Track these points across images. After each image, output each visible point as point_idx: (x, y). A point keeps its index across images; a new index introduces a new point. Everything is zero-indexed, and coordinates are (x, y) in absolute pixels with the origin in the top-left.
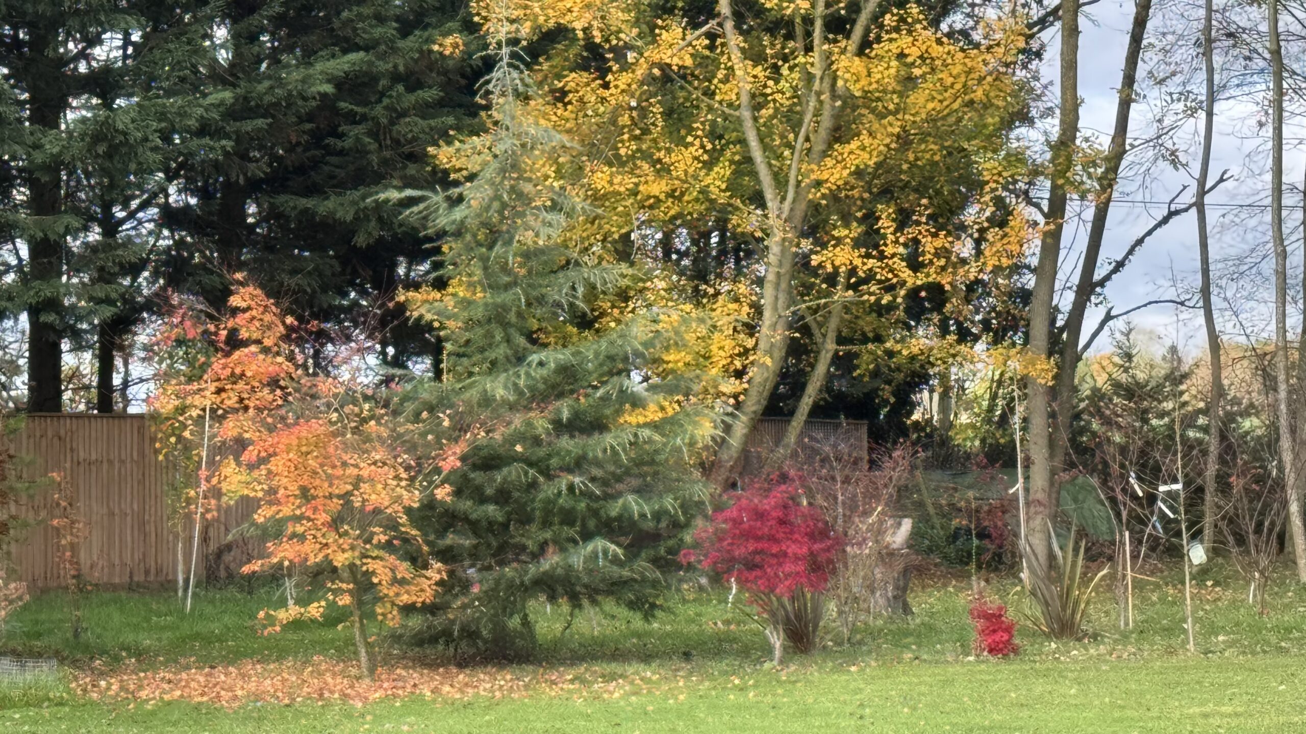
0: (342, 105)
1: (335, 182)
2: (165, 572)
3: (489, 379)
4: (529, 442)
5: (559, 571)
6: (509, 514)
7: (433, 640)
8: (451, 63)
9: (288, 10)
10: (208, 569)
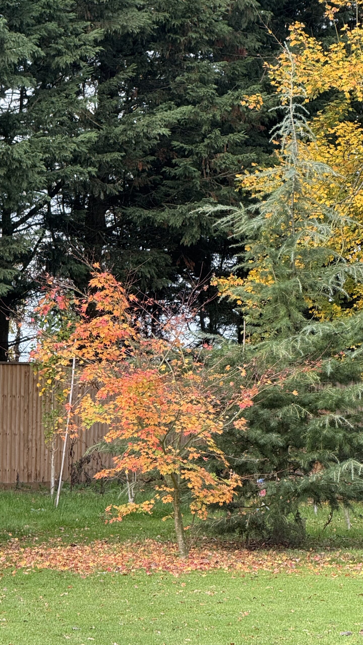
0: (175, 143)
1: (169, 198)
2: (42, 476)
3: (275, 343)
4: (303, 389)
5: (323, 482)
6: (287, 440)
7: (231, 530)
8: (254, 114)
9: (138, 74)
10: (72, 475)
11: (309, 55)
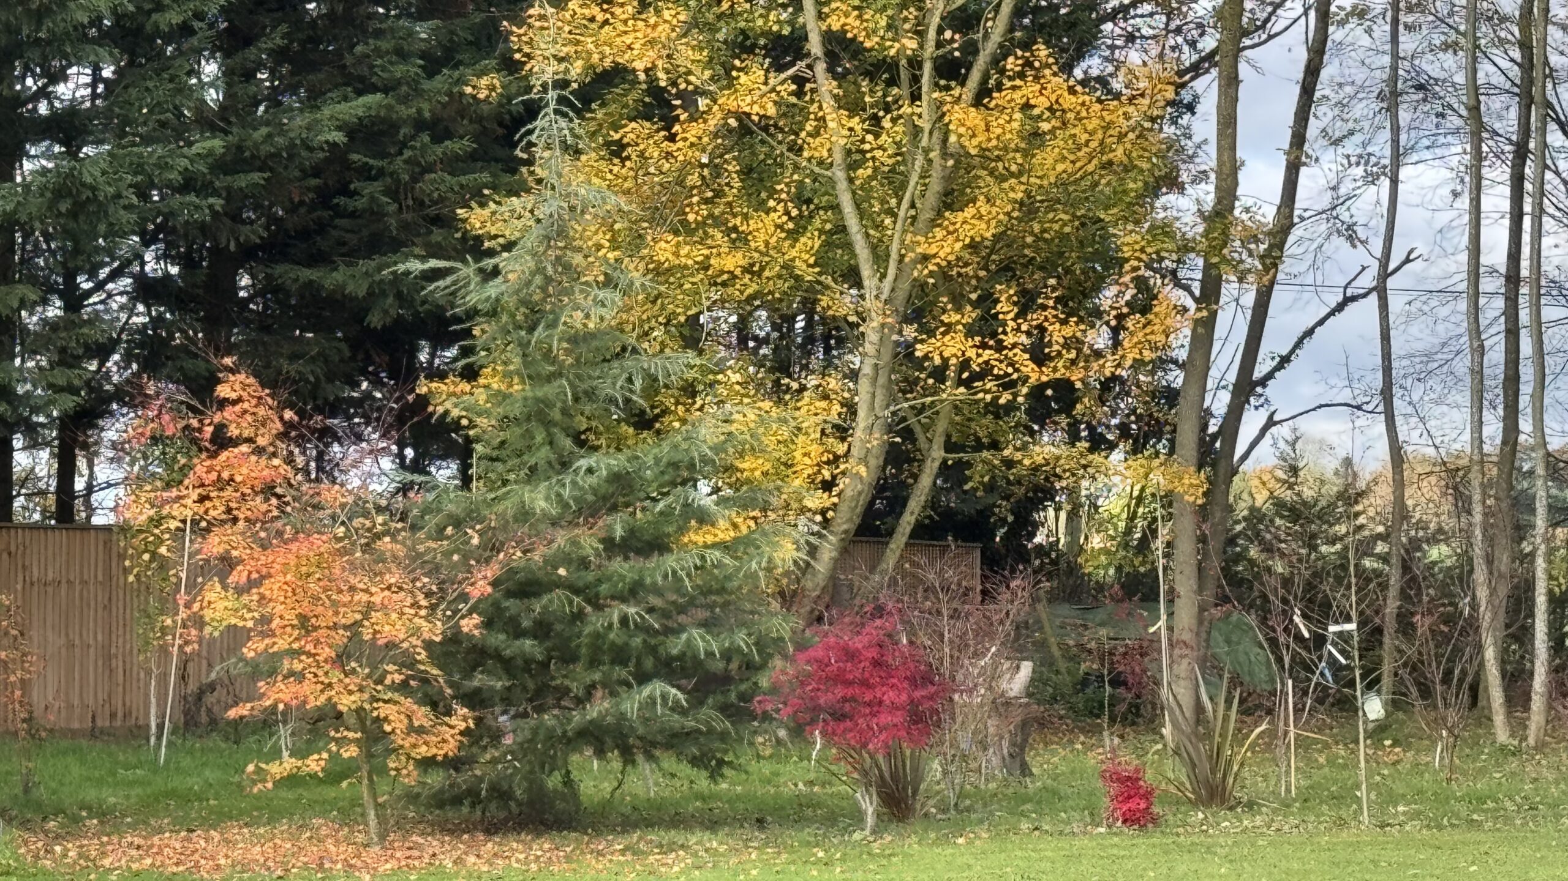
0: (355, 157)
1: (344, 250)
2: (134, 715)
3: (528, 488)
4: (575, 565)
5: (609, 719)
6: (549, 650)
7: (457, 801)
8: (486, 108)
9: (291, 42)
10: (186, 713)
11: (578, 10)
